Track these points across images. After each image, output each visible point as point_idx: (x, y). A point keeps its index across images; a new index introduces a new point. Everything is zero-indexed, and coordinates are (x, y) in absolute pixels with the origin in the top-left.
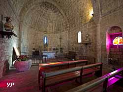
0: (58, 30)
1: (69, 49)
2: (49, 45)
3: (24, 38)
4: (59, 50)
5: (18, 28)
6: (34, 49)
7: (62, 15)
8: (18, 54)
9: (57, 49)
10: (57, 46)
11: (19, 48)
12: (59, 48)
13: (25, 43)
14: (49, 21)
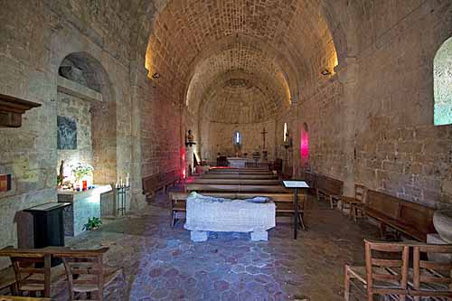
0: (260, 117)
1: (276, 154)
2: (243, 147)
3: (205, 139)
4: (262, 155)
5: (196, 130)
6: (219, 154)
7: (261, 90)
8: (198, 160)
9: (258, 154)
10: (257, 147)
11: (199, 154)
12: (261, 151)
13: (206, 146)
14: (241, 104)
